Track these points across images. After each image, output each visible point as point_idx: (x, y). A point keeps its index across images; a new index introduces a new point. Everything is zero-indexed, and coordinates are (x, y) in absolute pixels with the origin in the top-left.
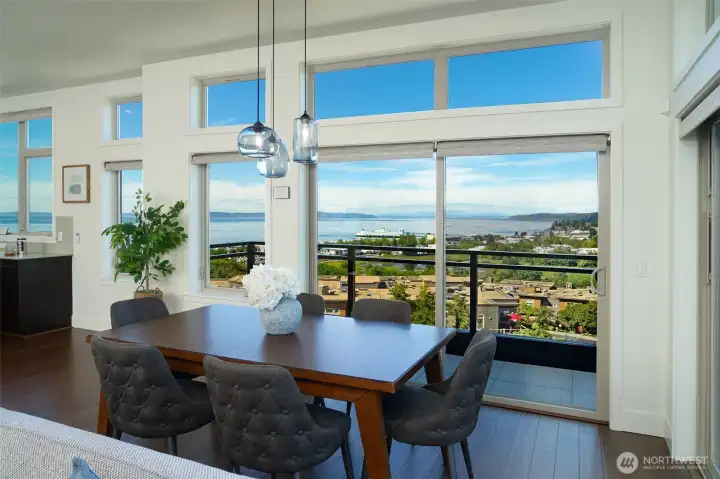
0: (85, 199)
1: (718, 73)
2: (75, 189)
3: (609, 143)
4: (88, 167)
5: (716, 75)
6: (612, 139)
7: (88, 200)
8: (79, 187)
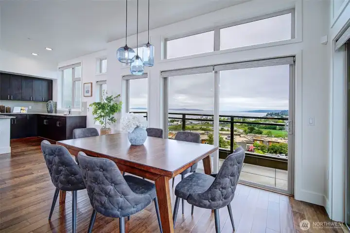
0: (90, 95)
1: (349, 20)
2: (88, 92)
3: (294, 62)
4: (92, 83)
5: (348, 21)
6: (297, 59)
7: (92, 96)
8: (88, 91)
